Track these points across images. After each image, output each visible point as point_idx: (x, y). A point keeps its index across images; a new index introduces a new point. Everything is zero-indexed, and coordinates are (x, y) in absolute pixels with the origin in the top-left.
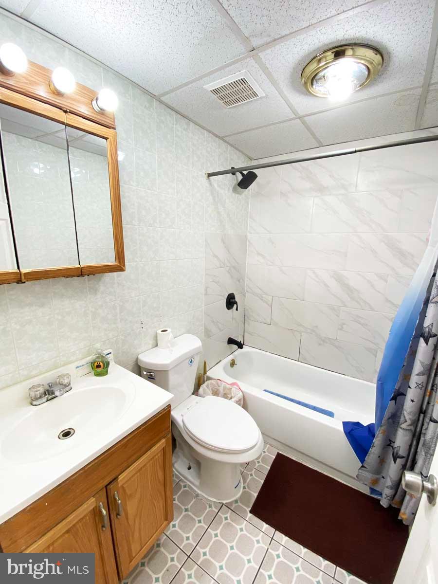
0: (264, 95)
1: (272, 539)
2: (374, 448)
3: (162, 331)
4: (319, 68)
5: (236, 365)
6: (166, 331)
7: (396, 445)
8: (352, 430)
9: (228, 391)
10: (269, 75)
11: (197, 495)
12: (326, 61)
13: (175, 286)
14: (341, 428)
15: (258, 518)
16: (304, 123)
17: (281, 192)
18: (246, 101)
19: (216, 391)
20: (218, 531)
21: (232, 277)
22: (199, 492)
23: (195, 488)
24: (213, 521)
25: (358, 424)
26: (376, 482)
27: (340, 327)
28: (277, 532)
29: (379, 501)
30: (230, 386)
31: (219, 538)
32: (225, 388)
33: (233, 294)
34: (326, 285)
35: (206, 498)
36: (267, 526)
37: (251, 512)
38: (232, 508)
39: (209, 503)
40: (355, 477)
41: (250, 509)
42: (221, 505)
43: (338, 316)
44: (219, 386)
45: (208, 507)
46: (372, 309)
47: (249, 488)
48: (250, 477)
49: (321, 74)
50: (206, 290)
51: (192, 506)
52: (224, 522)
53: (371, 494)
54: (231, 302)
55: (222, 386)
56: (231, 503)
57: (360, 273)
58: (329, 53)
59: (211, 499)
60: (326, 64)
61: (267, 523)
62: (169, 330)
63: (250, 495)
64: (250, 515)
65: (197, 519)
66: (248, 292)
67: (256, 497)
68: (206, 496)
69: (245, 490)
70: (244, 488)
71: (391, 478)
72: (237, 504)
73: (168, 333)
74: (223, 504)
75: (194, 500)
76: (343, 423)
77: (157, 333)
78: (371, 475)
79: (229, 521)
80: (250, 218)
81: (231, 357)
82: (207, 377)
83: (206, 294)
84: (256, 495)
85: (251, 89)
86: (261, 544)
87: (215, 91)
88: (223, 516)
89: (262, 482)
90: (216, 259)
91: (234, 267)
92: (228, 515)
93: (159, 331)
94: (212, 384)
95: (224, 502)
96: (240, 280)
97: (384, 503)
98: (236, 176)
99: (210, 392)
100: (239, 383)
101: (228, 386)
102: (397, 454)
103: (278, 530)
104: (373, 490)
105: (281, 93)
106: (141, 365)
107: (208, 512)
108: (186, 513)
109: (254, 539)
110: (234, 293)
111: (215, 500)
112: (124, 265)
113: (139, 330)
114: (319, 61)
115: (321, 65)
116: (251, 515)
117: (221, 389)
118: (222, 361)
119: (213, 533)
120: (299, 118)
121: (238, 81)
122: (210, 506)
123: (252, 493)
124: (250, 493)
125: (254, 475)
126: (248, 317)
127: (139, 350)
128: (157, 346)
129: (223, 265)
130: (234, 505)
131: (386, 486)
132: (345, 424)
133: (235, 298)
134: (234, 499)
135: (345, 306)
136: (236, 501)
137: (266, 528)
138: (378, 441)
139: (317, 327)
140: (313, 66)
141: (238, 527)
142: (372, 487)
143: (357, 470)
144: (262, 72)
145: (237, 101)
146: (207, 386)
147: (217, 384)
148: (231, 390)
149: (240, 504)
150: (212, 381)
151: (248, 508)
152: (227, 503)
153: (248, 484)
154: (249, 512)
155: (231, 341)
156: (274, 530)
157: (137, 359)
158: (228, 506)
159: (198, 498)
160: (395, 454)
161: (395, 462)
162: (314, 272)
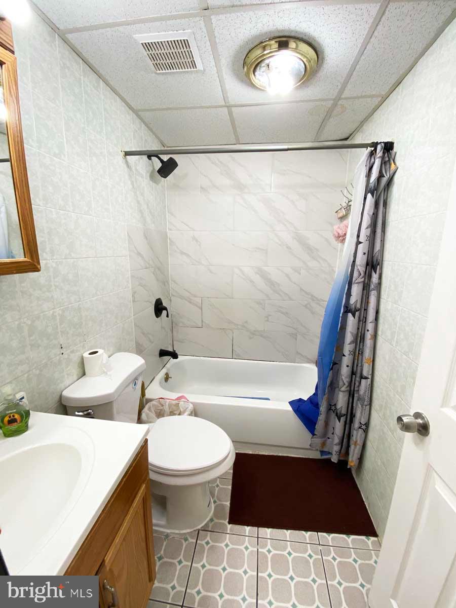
0: (202, 69)
1: (258, 537)
2: (321, 416)
3: (90, 354)
4: (264, 55)
5: (171, 378)
6: (96, 352)
7: (339, 406)
8: (299, 406)
9: (175, 408)
10: (214, 46)
11: (167, 536)
12: (271, 49)
13: (98, 293)
14: (290, 408)
15: (239, 524)
16: (230, 113)
17: (201, 187)
18: (181, 70)
19: (160, 412)
20: (204, 561)
21: (158, 280)
22: (168, 531)
23: (162, 530)
24: (194, 553)
25: (300, 400)
26: (324, 444)
27: (266, 319)
28: (259, 529)
29: (329, 460)
30: (177, 402)
31: (208, 567)
32: (170, 406)
33: (160, 299)
34: (252, 281)
35: (177, 534)
36: (249, 527)
37: (229, 523)
38: (210, 530)
39: (183, 537)
40: (309, 447)
41: (228, 520)
42: (197, 531)
43: (264, 309)
44: (163, 406)
45: (184, 542)
46: (291, 299)
47: (220, 501)
48: (217, 489)
49: (267, 61)
50: (133, 296)
51: (165, 550)
52: (207, 548)
53: (322, 455)
54: (159, 308)
55: (167, 404)
56: (207, 525)
57: (279, 268)
58: (273, 42)
59: (184, 531)
60: (270, 53)
61: (248, 526)
62: (101, 351)
63: (223, 506)
64: (229, 526)
65: (175, 561)
66: (173, 296)
67: (229, 505)
68: (177, 532)
69: (216, 504)
70: (215, 502)
71: (338, 436)
72: (213, 523)
73: (100, 355)
74: (199, 530)
75: (165, 543)
76: (289, 402)
77: (82, 358)
78: (320, 439)
79: (211, 543)
80: (168, 212)
81: (164, 371)
82: (146, 399)
83: (134, 301)
84: (228, 504)
85: (191, 56)
86: (251, 549)
87: (147, 46)
88: (204, 542)
89: (230, 487)
90: (140, 258)
91: (159, 269)
92: (208, 538)
93: (86, 355)
94: (154, 405)
95: (199, 527)
96: (164, 282)
97: (334, 459)
98: (152, 162)
99: (153, 415)
100: (185, 395)
101: (174, 402)
102: (340, 413)
103: (260, 527)
104: (322, 453)
105: (219, 72)
106: (67, 405)
107: (186, 547)
108: (161, 561)
109: (242, 548)
110: (162, 298)
111: (189, 531)
112: (39, 263)
113: (58, 358)
114: (264, 48)
115: (265, 52)
116: (231, 525)
117: (166, 408)
118: (156, 378)
119: (199, 566)
120: (227, 107)
121: (179, 42)
122: (186, 540)
123: (225, 503)
124: (222, 504)
125: (220, 485)
126: (176, 324)
127: (62, 386)
128: (84, 374)
129: (148, 266)
130: (211, 525)
131: (335, 443)
132: (291, 403)
133: (162, 304)
134: (208, 519)
135: (270, 299)
136: (211, 520)
137: (249, 531)
138: (323, 408)
139: (246, 322)
140: (258, 52)
141: (223, 545)
142: (322, 450)
143: (310, 439)
144: (208, 39)
145: (171, 67)
146: (149, 409)
147: (160, 404)
148: (178, 406)
149: (216, 520)
150: (154, 402)
151: (225, 521)
152: (201, 528)
153: (217, 497)
154: (227, 524)
155: (163, 353)
156: (257, 528)
157: (61, 396)
158: (205, 529)
159: (169, 538)
160: (338, 415)
161: (339, 421)
162: (241, 270)
